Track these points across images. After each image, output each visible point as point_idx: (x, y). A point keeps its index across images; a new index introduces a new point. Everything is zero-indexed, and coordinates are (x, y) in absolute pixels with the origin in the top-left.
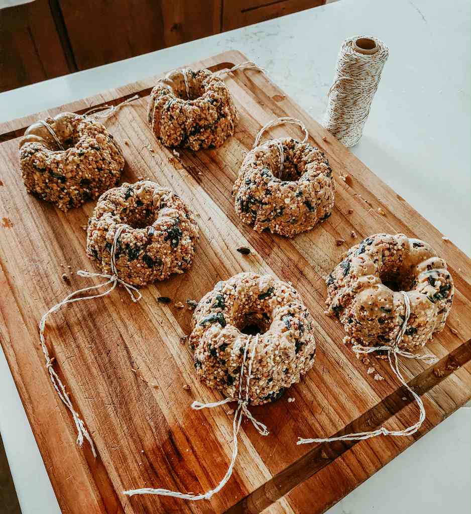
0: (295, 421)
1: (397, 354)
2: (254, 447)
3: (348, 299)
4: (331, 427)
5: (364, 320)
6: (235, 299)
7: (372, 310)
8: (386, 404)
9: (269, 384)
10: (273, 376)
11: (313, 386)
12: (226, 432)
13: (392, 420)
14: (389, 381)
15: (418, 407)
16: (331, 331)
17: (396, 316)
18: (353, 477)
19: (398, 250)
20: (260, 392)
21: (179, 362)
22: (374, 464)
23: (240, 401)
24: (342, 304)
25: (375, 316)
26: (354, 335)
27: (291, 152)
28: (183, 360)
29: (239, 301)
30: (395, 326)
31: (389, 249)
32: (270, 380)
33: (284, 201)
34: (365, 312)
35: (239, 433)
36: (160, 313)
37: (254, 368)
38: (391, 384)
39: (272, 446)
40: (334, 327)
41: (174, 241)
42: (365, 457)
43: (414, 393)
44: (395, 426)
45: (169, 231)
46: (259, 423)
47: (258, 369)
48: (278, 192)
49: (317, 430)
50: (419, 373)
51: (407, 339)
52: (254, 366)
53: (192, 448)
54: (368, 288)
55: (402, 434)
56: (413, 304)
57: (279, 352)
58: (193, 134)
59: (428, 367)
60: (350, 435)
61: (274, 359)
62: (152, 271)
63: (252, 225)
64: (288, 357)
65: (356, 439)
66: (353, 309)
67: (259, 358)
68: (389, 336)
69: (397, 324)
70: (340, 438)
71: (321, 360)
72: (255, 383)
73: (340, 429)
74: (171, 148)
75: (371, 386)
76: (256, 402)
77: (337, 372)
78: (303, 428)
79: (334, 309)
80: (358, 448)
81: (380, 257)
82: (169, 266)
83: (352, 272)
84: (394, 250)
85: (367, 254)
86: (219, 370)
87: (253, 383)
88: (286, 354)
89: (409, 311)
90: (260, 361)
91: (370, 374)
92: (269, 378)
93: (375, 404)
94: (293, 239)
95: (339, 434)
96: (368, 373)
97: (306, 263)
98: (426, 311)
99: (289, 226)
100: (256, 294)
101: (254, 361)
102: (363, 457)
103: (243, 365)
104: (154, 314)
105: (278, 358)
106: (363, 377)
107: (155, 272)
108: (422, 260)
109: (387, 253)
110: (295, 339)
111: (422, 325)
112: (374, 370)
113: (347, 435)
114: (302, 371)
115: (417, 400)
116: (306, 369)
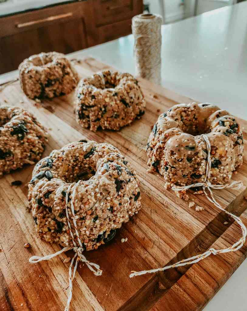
0: (129, 258)
1: (210, 188)
2: (90, 289)
3: (161, 151)
4: (164, 257)
5: (175, 162)
6: (63, 160)
7: (179, 150)
8: (211, 230)
9: (95, 223)
10: (98, 214)
11: (144, 226)
12: (62, 280)
13: (219, 241)
14: (209, 210)
15: (239, 226)
16: (154, 182)
17: (200, 150)
18: (191, 301)
19: (192, 111)
20: (90, 234)
21: (23, 227)
22: (210, 284)
23: (75, 248)
24: (157, 157)
25: (183, 155)
26: (172, 180)
27: (109, 77)
28: (28, 225)
29: (67, 162)
30: (201, 160)
31: (185, 111)
32: (96, 218)
33: (105, 101)
34: (175, 156)
35: (75, 279)
36: (12, 193)
37: (77, 207)
38: (211, 212)
39: (108, 285)
40: (156, 180)
41: (20, 135)
42: (201, 279)
43: (232, 215)
44: (222, 245)
45: (14, 127)
46: (92, 264)
47: (80, 207)
48: (100, 95)
49: (150, 262)
50: (233, 199)
51: (215, 171)
52: (76, 205)
53: (27, 302)
54: (172, 136)
55: (230, 251)
56: (211, 139)
57: (100, 189)
58: (47, 86)
59: (239, 194)
60: (181, 261)
61: (96, 197)
62: (6, 161)
63: (89, 128)
64: (109, 193)
65: (188, 263)
66: (166, 158)
67: (80, 196)
68: (199, 171)
69: (202, 157)
70: (173, 266)
71: (148, 204)
72: (82, 223)
73: (172, 258)
74: (34, 99)
75: (194, 217)
76: (90, 246)
77: (163, 211)
78: (137, 263)
79: (153, 165)
80: (192, 272)
81: (179, 117)
82: (20, 157)
83: (159, 130)
84: (189, 111)
85: (169, 116)
86: (50, 220)
87: (80, 224)
88: (107, 190)
89: (209, 145)
90: (82, 199)
91: (191, 208)
92: (94, 216)
93: (200, 231)
94: (120, 131)
95: (172, 262)
96: (189, 207)
97: (130, 143)
98: (223, 142)
99: (113, 120)
100: (82, 154)
101: (75, 200)
102: (198, 279)
103: (66, 206)
104: (7, 195)
105: (99, 195)
106: (186, 211)
107: (8, 163)
108: (211, 113)
109: (184, 114)
110: (115, 178)
111: (223, 155)
112: (194, 204)
113: (180, 262)
114: (130, 213)
115: (236, 220)
116: (134, 210)
